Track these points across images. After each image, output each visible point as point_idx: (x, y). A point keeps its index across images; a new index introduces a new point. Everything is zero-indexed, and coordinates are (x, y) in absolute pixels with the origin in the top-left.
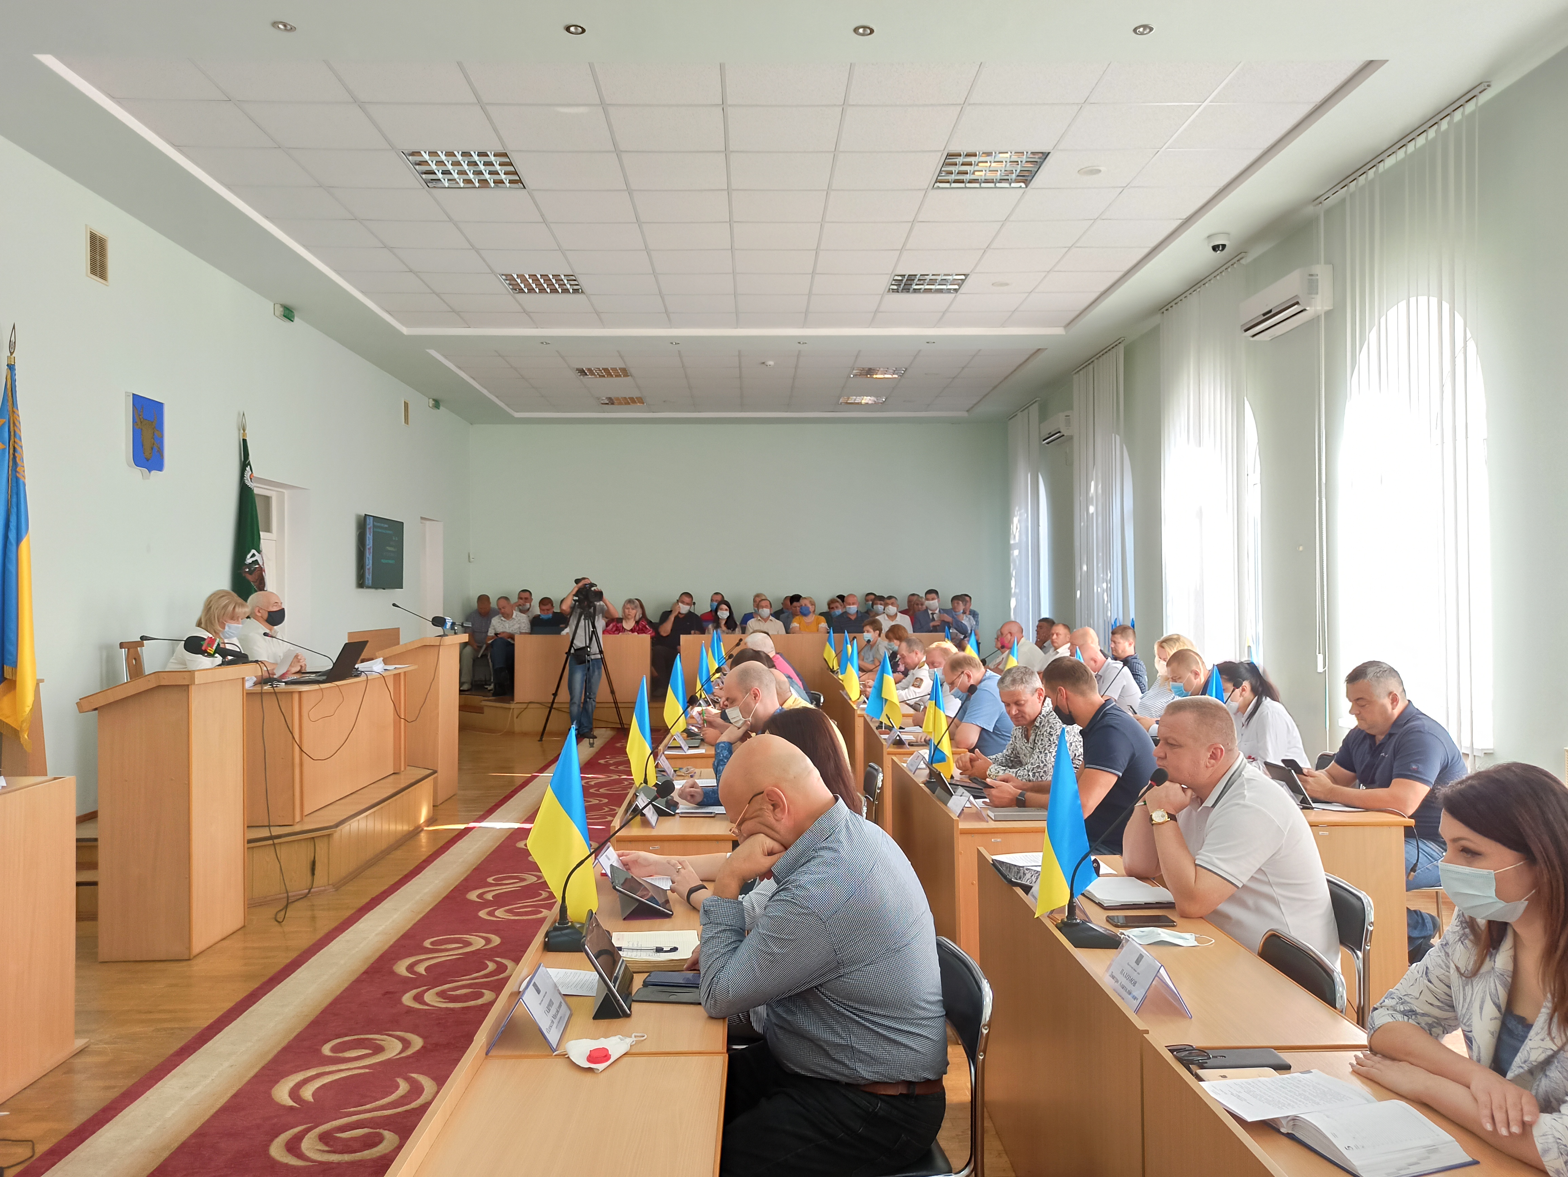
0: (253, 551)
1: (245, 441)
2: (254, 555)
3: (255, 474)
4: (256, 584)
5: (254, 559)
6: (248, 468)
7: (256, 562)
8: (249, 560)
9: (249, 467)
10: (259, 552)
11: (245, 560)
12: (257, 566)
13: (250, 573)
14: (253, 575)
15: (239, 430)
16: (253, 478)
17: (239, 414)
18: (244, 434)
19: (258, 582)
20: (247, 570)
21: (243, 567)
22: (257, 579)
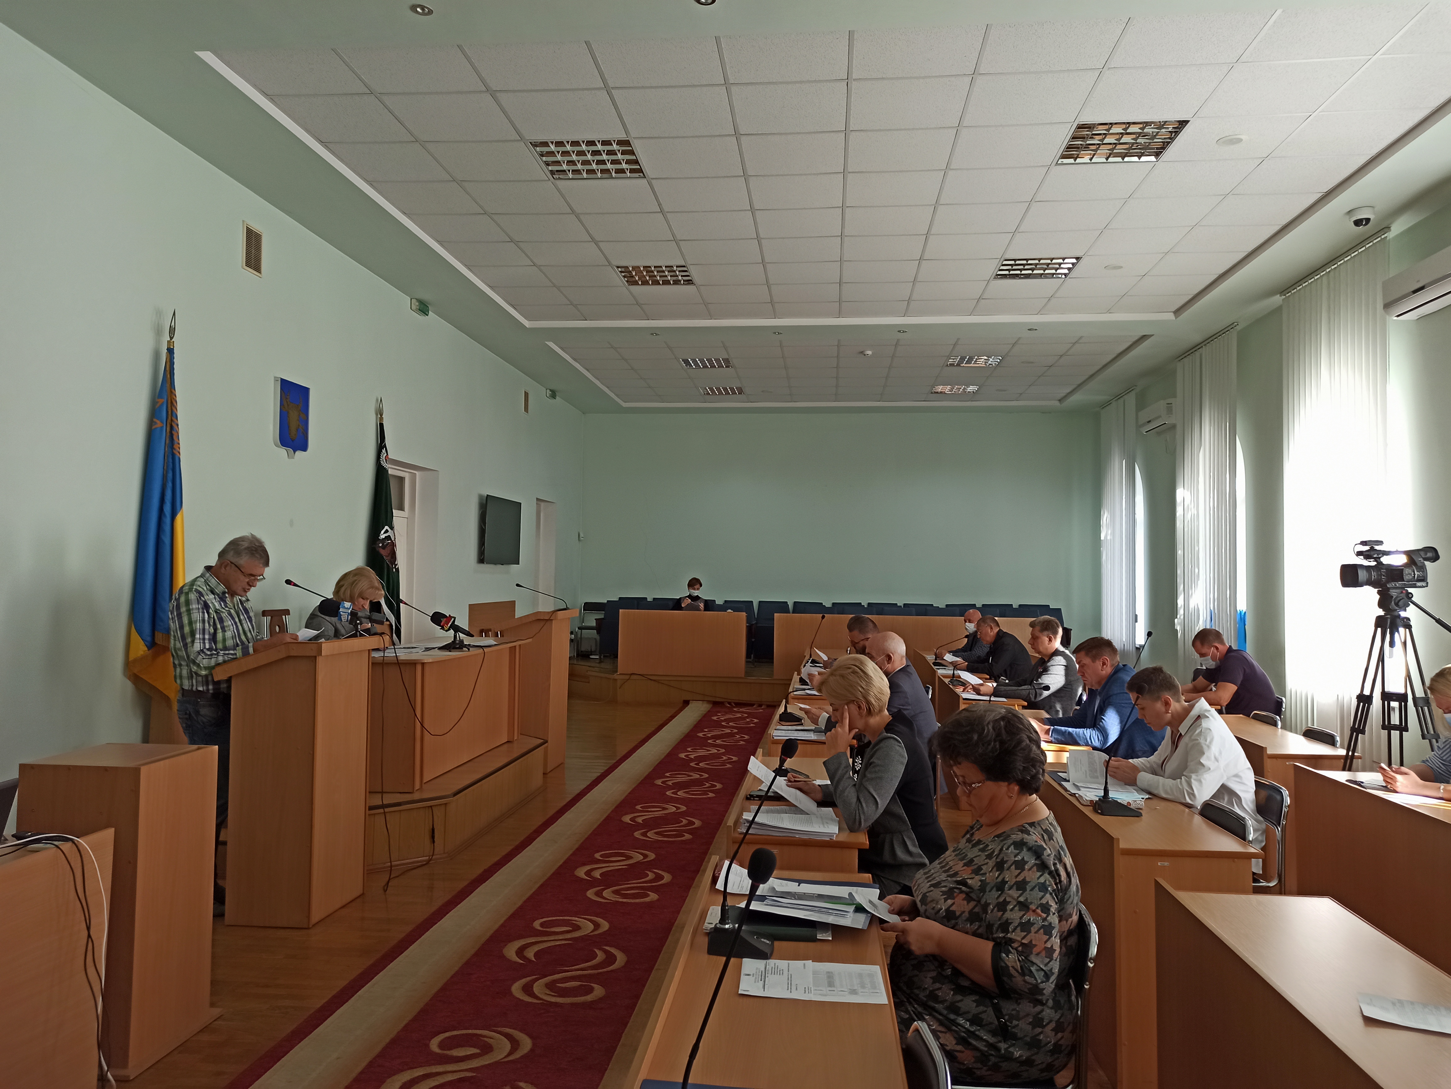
0: (386, 527)
1: (382, 425)
2: (387, 531)
4: (388, 558)
5: (386, 535)
6: (384, 451)
7: (388, 538)
8: (382, 536)
9: (384, 449)
11: (379, 535)
13: (384, 547)
14: (386, 549)
15: (377, 415)
16: (387, 459)
17: (377, 400)
18: (381, 419)
19: (390, 557)
20: (381, 545)
21: (378, 542)
22: (389, 554)
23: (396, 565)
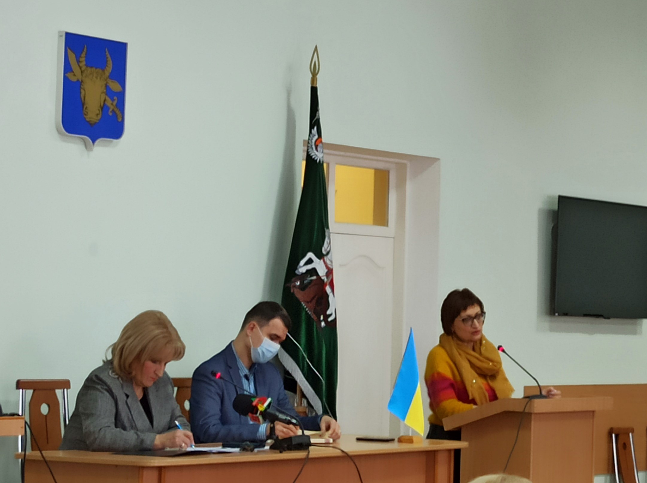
0: (310, 255)
1: (314, 91)
2: (310, 261)
3: (324, 139)
4: (310, 304)
5: (309, 267)
6: (314, 131)
7: (314, 271)
8: (302, 269)
9: (315, 128)
10: (320, 256)
11: (296, 269)
12: (314, 278)
13: (303, 287)
14: (307, 290)
16: (320, 145)
19: (314, 301)
20: (298, 283)
21: (293, 279)
22: (313, 298)
23: (327, 317)
